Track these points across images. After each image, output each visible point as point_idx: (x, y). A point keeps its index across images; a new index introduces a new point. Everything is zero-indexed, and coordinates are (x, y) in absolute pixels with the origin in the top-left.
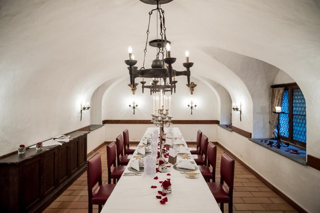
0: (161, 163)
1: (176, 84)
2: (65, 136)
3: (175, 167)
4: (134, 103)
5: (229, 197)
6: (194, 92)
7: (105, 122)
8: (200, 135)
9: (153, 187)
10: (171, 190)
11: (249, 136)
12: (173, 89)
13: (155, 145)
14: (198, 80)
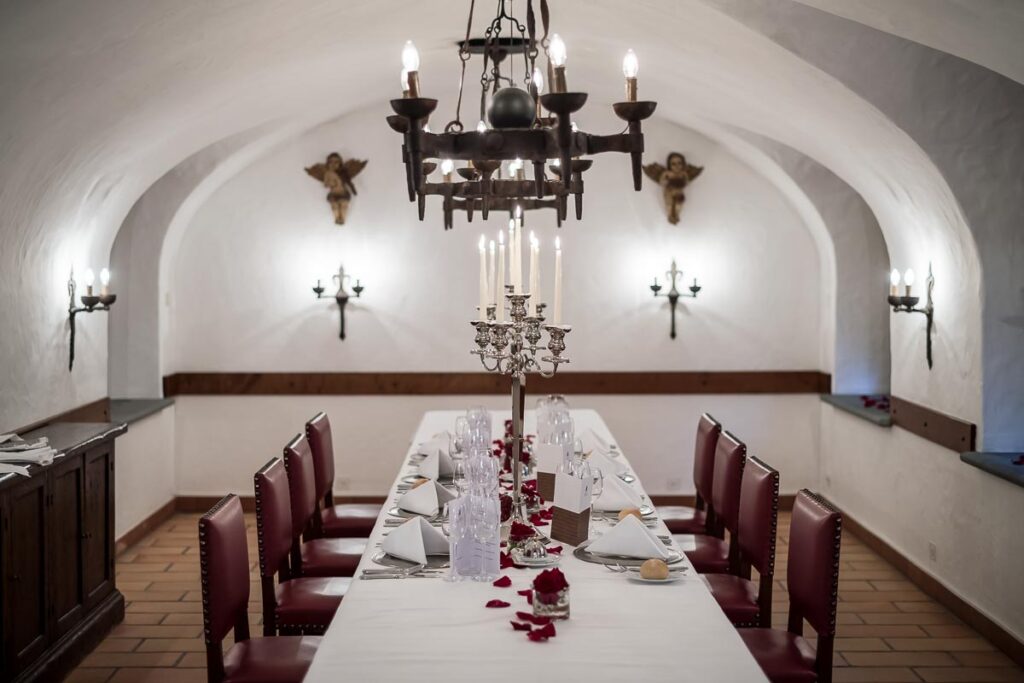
0: (520, 533)
1: (585, 175)
2: (20, 439)
3: (582, 554)
4: (341, 275)
5: (815, 674)
6: (686, 211)
7: (180, 385)
8: (711, 436)
9: (493, 604)
10: (566, 608)
11: (963, 439)
12: (571, 198)
13: (489, 469)
14: (712, 144)
